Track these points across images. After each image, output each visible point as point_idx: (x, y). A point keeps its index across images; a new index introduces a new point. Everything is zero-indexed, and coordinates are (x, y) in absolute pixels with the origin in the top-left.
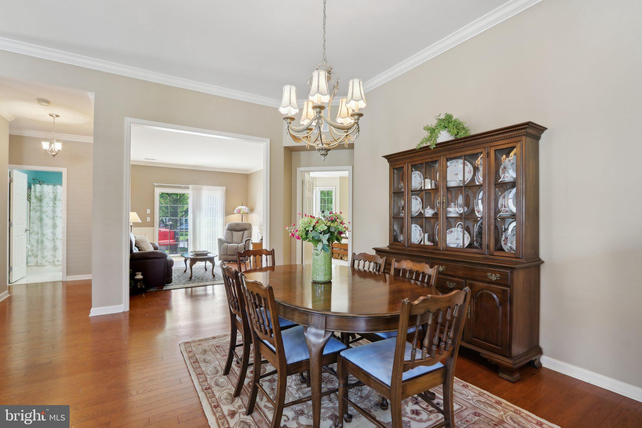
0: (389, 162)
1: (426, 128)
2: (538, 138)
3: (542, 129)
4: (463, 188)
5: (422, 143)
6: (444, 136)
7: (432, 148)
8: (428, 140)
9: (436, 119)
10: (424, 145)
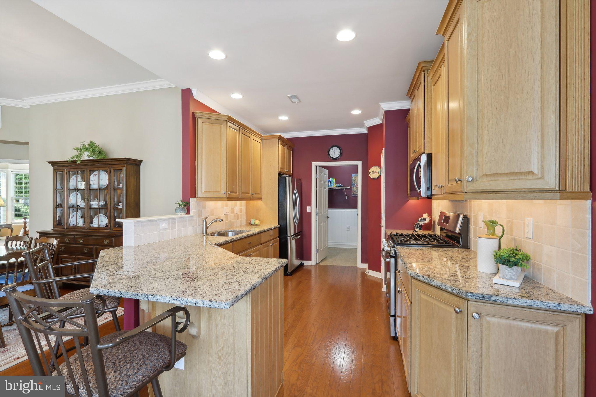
0: (53, 166)
1: (77, 149)
2: (139, 165)
3: (141, 161)
4: (98, 190)
5: (73, 157)
6: (86, 156)
7: (78, 162)
8: (77, 156)
9: (81, 144)
10: (75, 159)
